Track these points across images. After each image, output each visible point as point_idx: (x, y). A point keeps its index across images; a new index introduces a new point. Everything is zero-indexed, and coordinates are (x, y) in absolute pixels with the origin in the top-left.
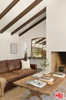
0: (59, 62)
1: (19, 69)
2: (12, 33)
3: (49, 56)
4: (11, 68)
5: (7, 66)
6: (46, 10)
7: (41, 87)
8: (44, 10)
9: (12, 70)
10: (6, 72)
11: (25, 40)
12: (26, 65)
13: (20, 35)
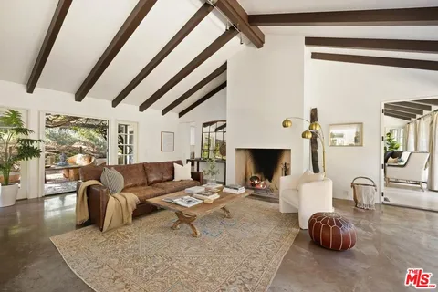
0: (251, 169)
1: (168, 180)
2: (165, 112)
3: (231, 156)
4: (153, 178)
5: (146, 174)
6: (226, 69)
7: (190, 205)
8: (224, 68)
9: (155, 182)
10: (143, 185)
11: (192, 124)
12: (183, 173)
13: (181, 114)
